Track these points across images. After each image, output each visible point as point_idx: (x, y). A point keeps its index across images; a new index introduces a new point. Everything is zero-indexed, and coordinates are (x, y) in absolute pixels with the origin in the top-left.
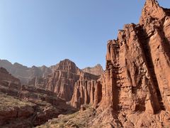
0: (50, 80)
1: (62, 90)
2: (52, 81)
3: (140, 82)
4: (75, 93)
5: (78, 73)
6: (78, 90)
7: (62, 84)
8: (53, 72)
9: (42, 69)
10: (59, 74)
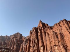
0: (10, 43)
1: (15, 48)
2: (11, 44)
3: (35, 45)
4: (21, 49)
5: (23, 39)
6: (22, 47)
7: (15, 45)
8: (11, 39)
9: (5, 37)
10: (14, 40)
